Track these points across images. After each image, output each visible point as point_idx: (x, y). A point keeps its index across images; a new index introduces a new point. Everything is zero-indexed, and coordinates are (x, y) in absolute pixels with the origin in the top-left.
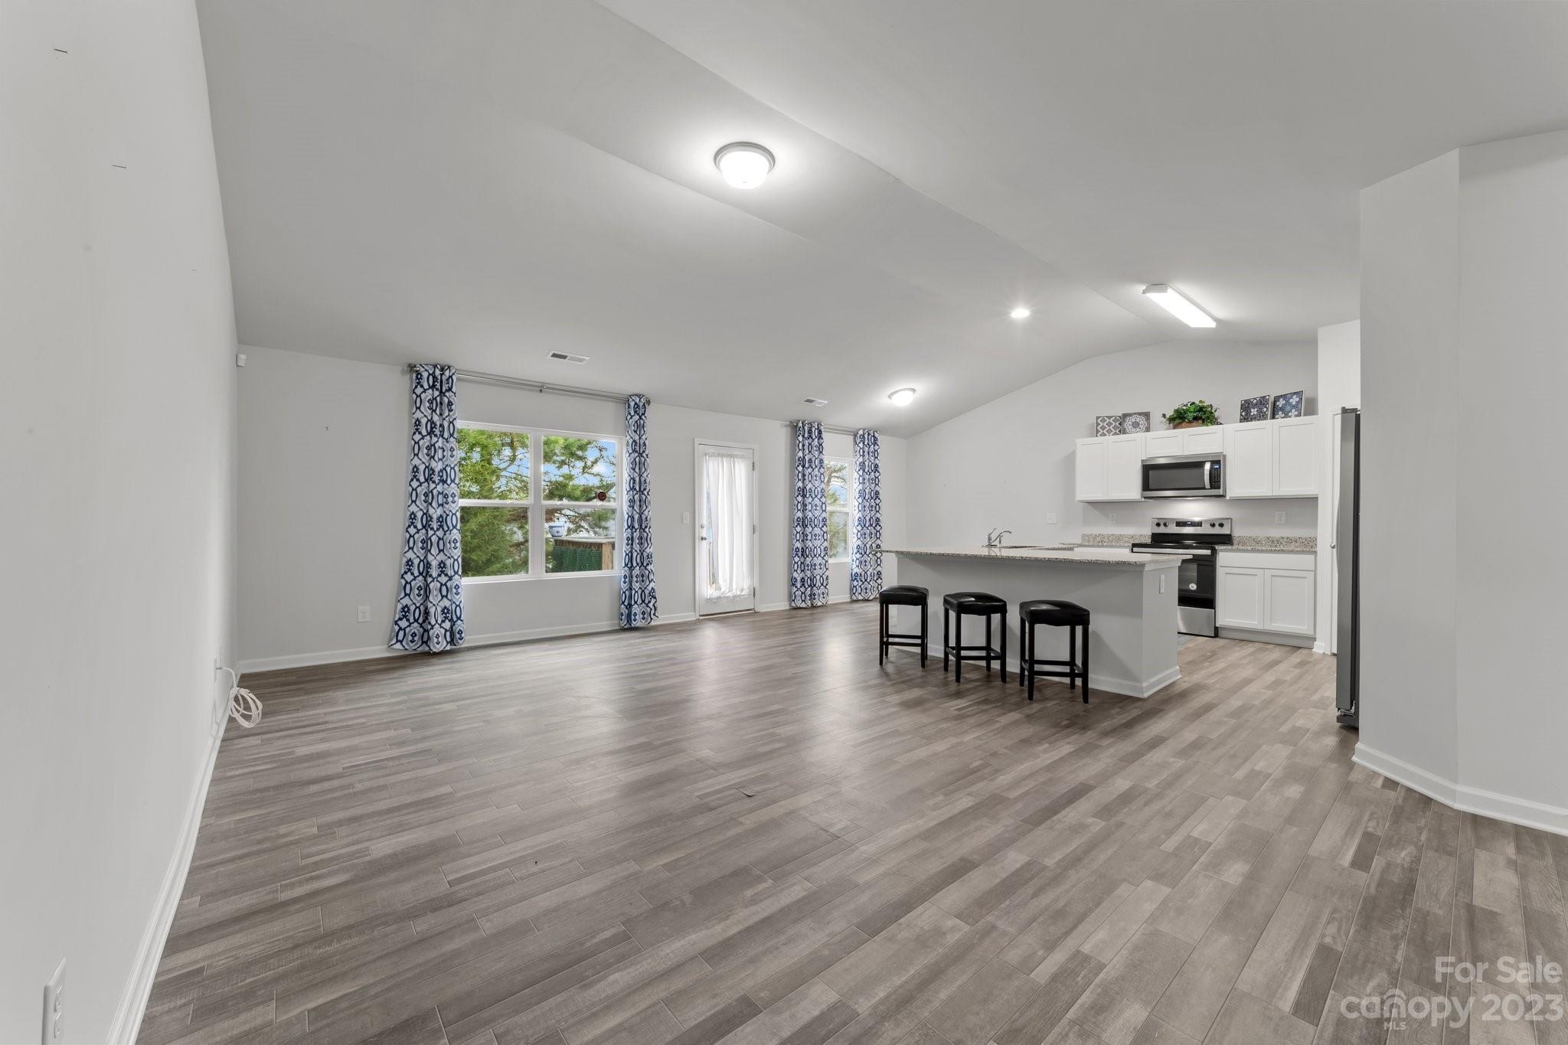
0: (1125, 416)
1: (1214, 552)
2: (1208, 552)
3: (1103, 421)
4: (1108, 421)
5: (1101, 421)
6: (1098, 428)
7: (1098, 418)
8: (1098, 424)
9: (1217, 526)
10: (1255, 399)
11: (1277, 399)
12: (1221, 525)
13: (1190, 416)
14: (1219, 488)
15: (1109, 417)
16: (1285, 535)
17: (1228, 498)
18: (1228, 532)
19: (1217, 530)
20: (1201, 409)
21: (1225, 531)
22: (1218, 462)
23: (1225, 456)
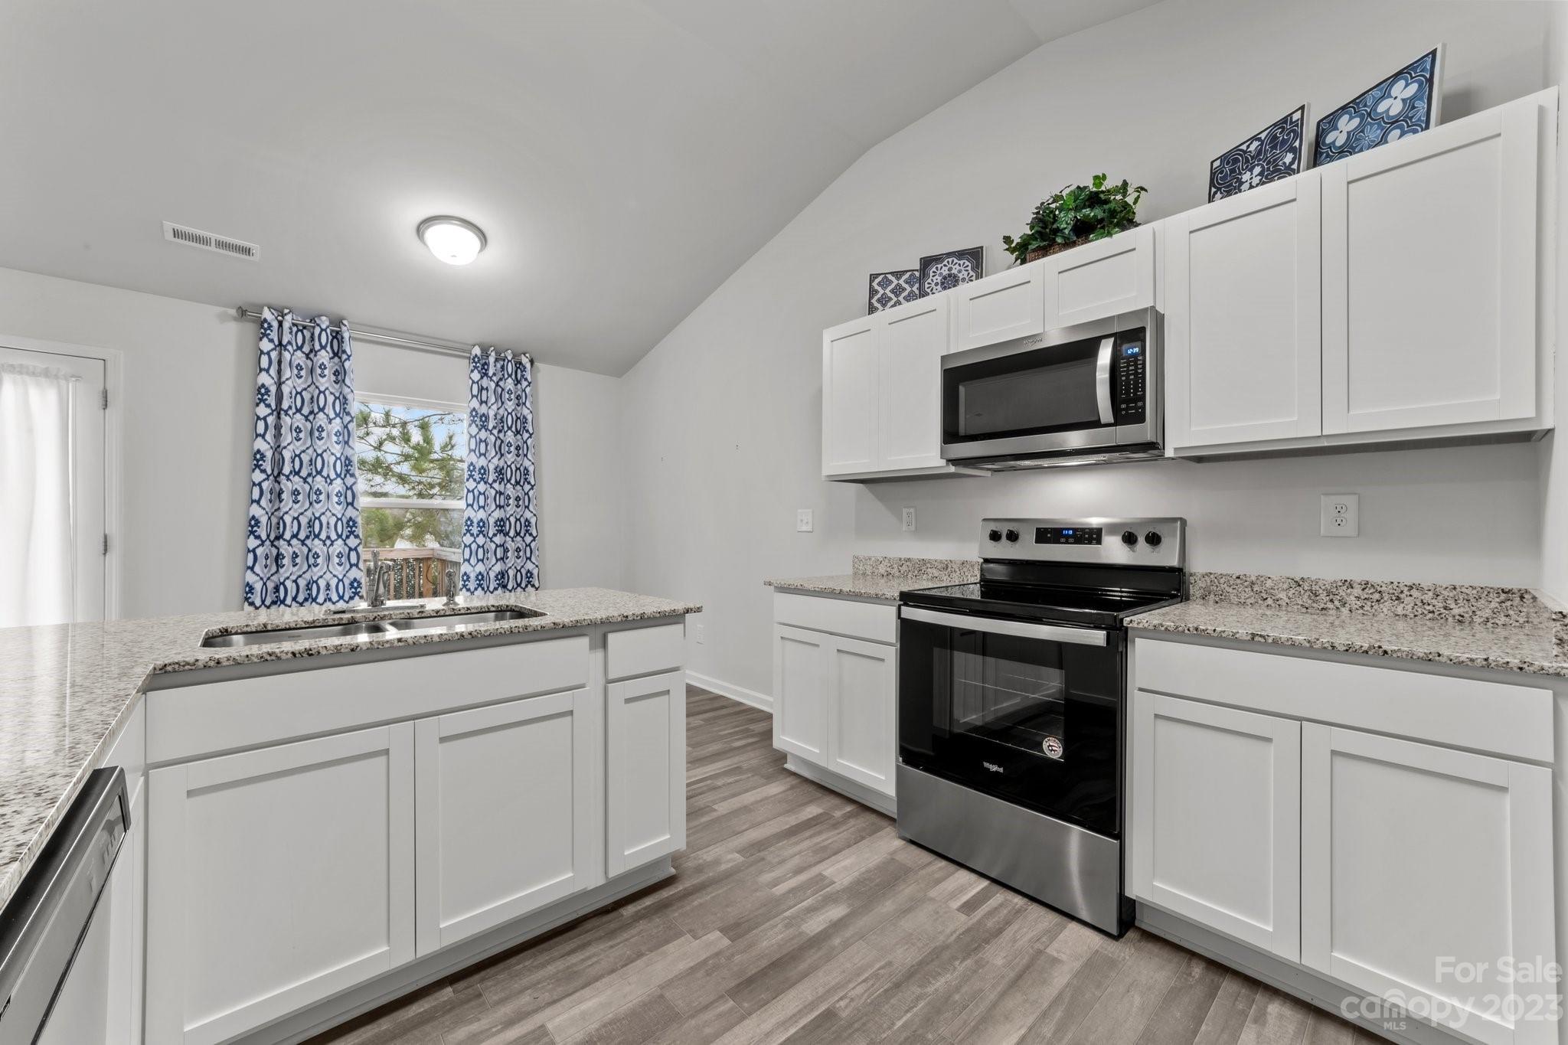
0: (927, 262)
1: (1119, 636)
2: (1097, 637)
3: (885, 283)
4: (895, 282)
5: (879, 284)
6: (874, 301)
7: (873, 277)
8: (873, 292)
9: (1141, 540)
10: (1255, 138)
11: (1329, 122)
12: (1154, 540)
13: (1066, 221)
14: (1140, 418)
15: (898, 274)
16: (1357, 576)
17: (1169, 453)
18: (1174, 562)
19: (1143, 555)
20: (1095, 199)
21: (1166, 556)
22: (1136, 335)
23: (1159, 319)
